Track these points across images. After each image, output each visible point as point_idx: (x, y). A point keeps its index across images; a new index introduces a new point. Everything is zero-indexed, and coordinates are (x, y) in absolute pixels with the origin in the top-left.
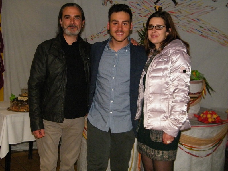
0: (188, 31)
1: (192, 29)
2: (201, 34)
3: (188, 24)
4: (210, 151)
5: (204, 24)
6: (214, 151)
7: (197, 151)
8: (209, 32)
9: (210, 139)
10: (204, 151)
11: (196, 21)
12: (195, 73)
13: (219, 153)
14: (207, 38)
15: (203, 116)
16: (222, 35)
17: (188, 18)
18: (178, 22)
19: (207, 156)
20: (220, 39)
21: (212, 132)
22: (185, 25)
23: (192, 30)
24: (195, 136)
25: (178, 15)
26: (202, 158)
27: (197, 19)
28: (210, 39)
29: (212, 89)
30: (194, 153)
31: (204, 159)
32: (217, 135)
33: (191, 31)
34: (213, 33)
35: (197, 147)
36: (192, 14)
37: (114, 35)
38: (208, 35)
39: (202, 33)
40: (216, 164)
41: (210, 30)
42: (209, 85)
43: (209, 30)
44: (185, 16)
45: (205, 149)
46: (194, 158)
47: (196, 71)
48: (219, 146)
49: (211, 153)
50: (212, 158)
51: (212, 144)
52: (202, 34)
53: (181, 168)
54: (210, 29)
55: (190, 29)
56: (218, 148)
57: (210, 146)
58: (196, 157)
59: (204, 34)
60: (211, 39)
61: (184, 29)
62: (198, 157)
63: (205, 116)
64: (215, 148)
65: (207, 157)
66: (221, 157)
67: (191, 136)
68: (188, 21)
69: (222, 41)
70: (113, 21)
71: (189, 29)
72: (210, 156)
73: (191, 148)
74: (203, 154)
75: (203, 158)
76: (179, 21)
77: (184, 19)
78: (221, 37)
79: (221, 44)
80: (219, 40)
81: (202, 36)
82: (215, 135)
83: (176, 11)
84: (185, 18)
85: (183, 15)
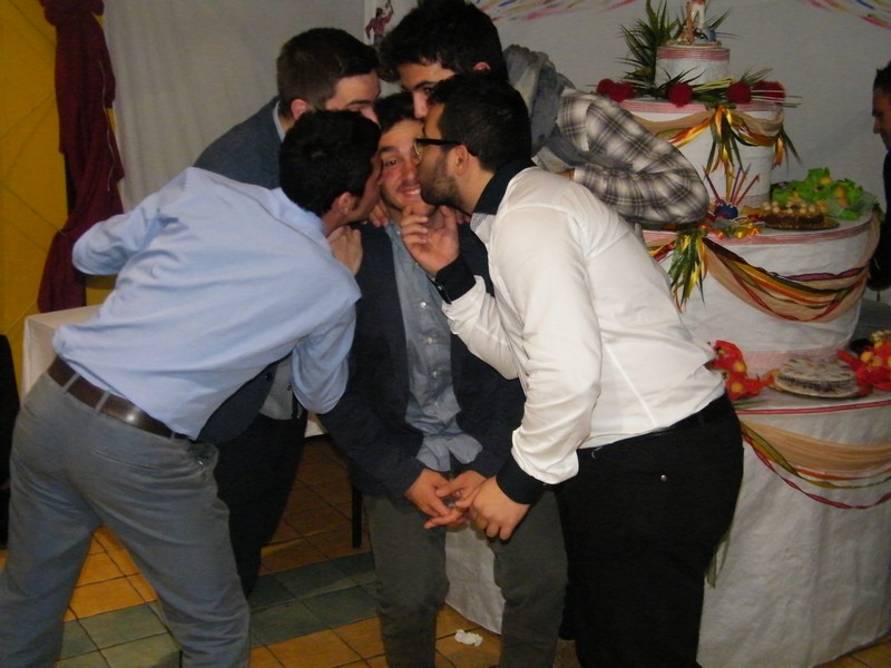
0: (815, 3)
2: (867, 11)
7: (849, 487)
12: (846, 191)
15: (871, 361)
19: (880, 502)
24: (842, 441)
26: (862, 511)
30: (836, 495)
31: (869, 514)
35: (848, 476)
39: (871, 7)
45: (875, 481)
46: (835, 511)
47: (846, 184)
52: (871, 12)
53: (787, 550)
58: (842, 510)
59: (880, 12)
62: (848, 507)
63: (878, 363)
65: (881, 506)
67: (828, 440)
73: (826, 481)
74: (870, 496)
75: (868, 510)
81: (870, 19)
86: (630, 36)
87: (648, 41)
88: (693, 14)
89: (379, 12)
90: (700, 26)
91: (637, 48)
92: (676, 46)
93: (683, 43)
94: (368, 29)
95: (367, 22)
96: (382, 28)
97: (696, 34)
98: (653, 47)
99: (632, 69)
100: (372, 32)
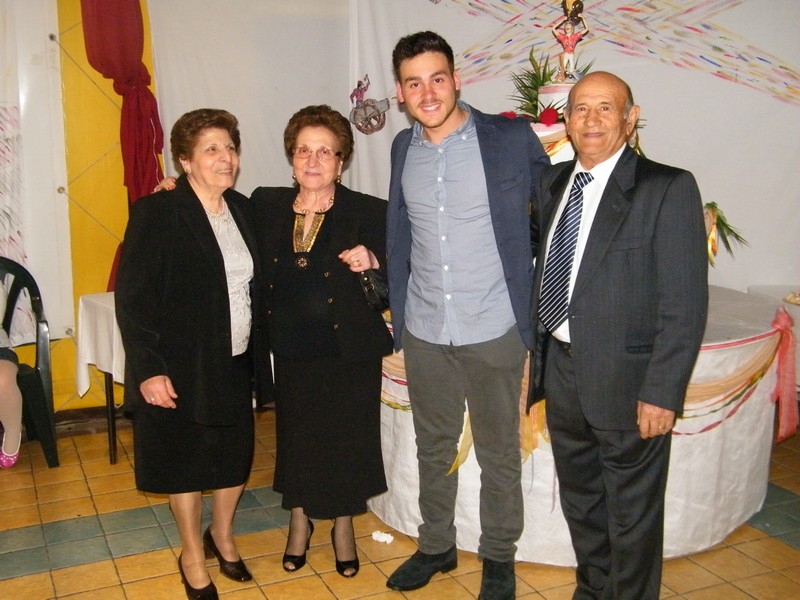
0: (677, 64)
1: (691, 55)
2: (716, 69)
3: (678, 41)
4: (716, 417)
5: (724, 38)
6: (729, 416)
8: (740, 62)
9: (714, 384)
10: (695, 416)
11: (700, 31)
13: (746, 420)
14: (736, 81)
16: (782, 70)
17: (678, 23)
18: (647, 38)
19: (704, 430)
20: (773, 81)
21: (719, 365)
22: (669, 46)
23: (690, 59)
25: (645, 16)
26: (690, 436)
27: (705, 26)
28: (744, 83)
29: (737, 237)
31: (694, 440)
32: (737, 370)
33: (686, 61)
34: (751, 66)
36: (689, 10)
37: (419, 113)
38: (737, 72)
39: (720, 66)
40: (739, 452)
41: (743, 55)
42: (726, 226)
43: (740, 57)
44: (667, 20)
45: (699, 413)
48: (743, 401)
49: (719, 423)
50: (723, 436)
51: (721, 397)
52: (719, 69)
54: (744, 53)
55: (684, 58)
56: (741, 407)
57: (714, 404)
59: (726, 70)
60: (750, 83)
61: (667, 59)
62: (677, 433)
64: (733, 406)
65: (705, 433)
66: (753, 430)
68: (676, 33)
69: (781, 89)
70: (407, 80)
71: (681, 56)
72: (714, 431)
74: (695, 425)
75: (693, 436)
76: (651, 35)
77: (665, 27)
78: (778, 77)
79: (778, 97)
80: (773, 85)
81: (719, 75)
82: (731, 370)
83: (640, 6)
84: (667, 23)
85: (661, 17)
86: (518, 79)
87: (532, 83)
88: (565, 62)
89: (360, 84)
90: (571, 70)
91: (523, 88)
92: (551, 85)
93: (557, 82)
94: (352, 97)
95: (351, 92)
96: (362, 96)
97: (566, 76)
98: (536, 88)
99: (519, 104)
100: (355, 99)
